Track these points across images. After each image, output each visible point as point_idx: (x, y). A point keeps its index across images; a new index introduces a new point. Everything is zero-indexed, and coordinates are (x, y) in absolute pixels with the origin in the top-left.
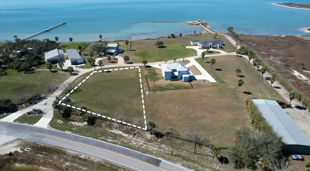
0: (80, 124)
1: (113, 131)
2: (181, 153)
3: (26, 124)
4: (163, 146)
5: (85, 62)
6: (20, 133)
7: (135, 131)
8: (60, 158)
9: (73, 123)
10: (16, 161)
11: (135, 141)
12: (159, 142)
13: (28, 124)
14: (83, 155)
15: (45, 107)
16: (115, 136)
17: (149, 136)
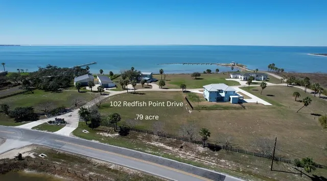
0: (110, 135)
1: (152, 144)
2: (250, 170)
3: (45, 132)
4: (223, 161)
5: (116, 86)
6: (35, 139)
7: (182, 144)
8: (83, 167)
9: (101, 134)
10: (25, 166)
11: (184, 154)
12: (215, 156)
13: (48, 131)
14: (114, 165)
15: (69, 118)
16: (156, 149)
17: (201, 149)
